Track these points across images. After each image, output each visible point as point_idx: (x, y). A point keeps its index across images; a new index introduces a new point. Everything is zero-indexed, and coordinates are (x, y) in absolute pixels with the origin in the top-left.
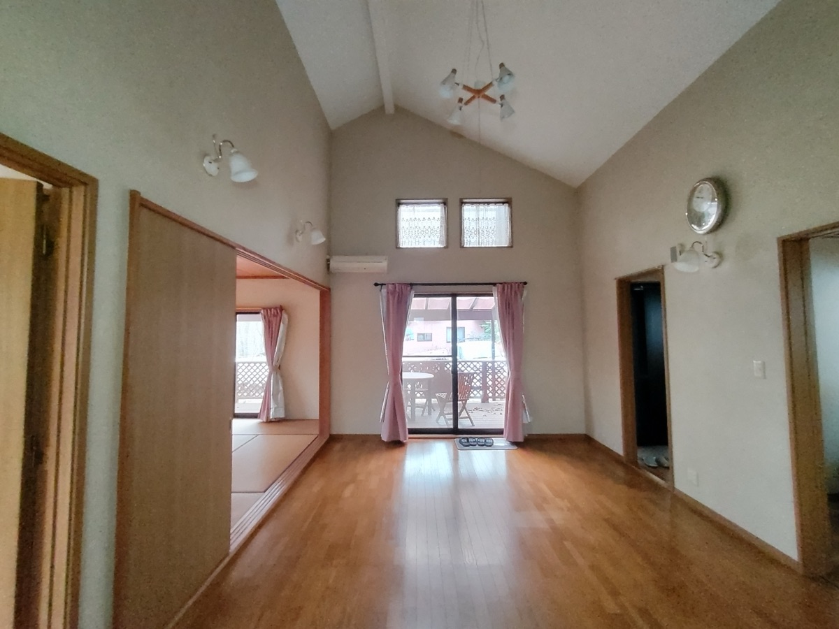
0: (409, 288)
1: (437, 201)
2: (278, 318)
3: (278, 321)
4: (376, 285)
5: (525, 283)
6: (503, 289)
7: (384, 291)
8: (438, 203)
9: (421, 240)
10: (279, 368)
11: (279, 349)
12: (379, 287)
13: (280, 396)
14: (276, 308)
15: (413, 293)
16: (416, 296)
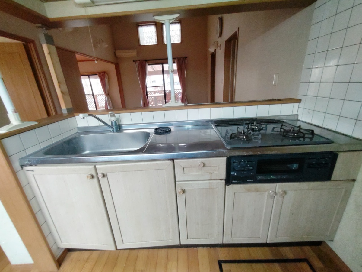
0: (145, 62)
1: (153, 23)
2: (104, 76)
3: (104, 77)
4: (134, 61)
5: (186, 57)
6: (178, 60)
7: (137, 63)
8: (153, 25)
9: (148, 42)
10: (108, 94)
11: (107, 87)
12: (135, 62)
13: (111, 104)
14: (102, 72)
15: (147, 64)
16: (148, 65)
